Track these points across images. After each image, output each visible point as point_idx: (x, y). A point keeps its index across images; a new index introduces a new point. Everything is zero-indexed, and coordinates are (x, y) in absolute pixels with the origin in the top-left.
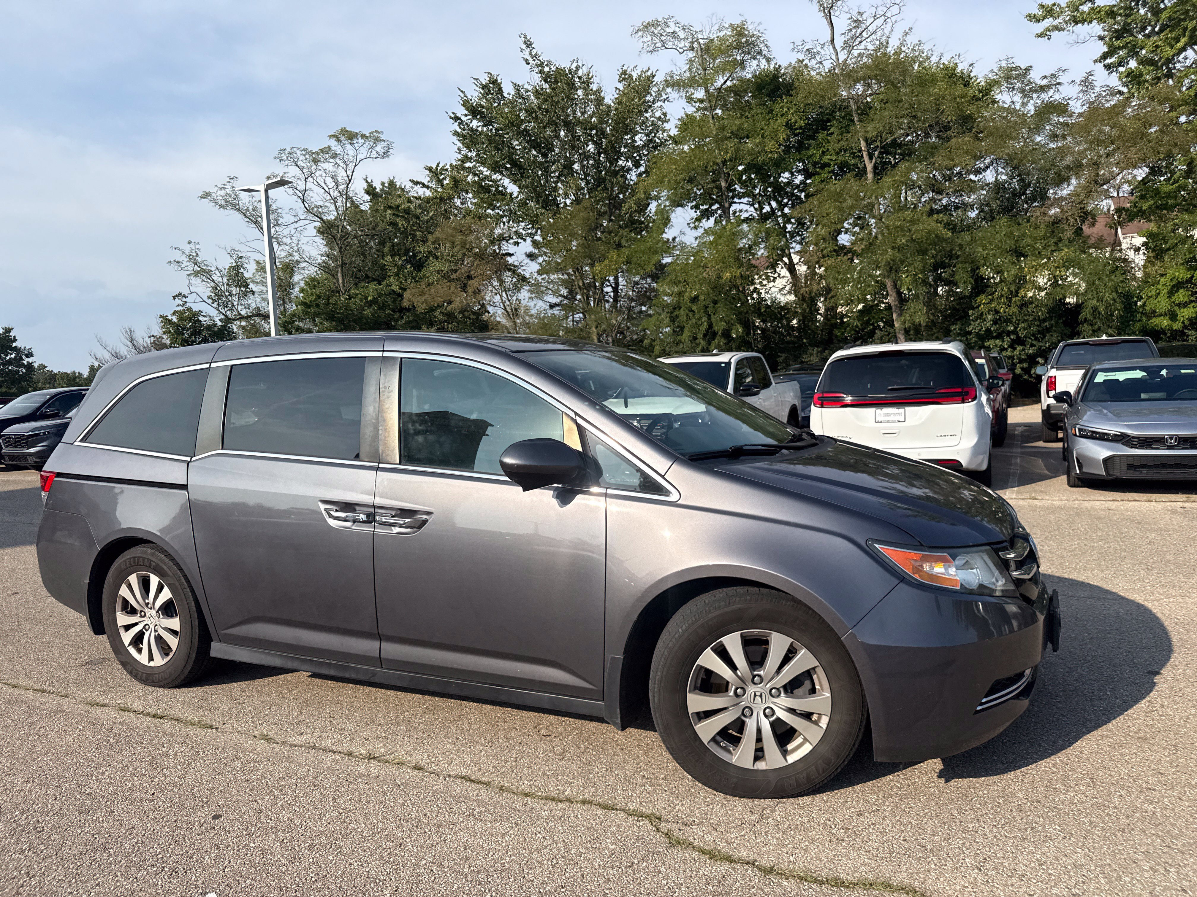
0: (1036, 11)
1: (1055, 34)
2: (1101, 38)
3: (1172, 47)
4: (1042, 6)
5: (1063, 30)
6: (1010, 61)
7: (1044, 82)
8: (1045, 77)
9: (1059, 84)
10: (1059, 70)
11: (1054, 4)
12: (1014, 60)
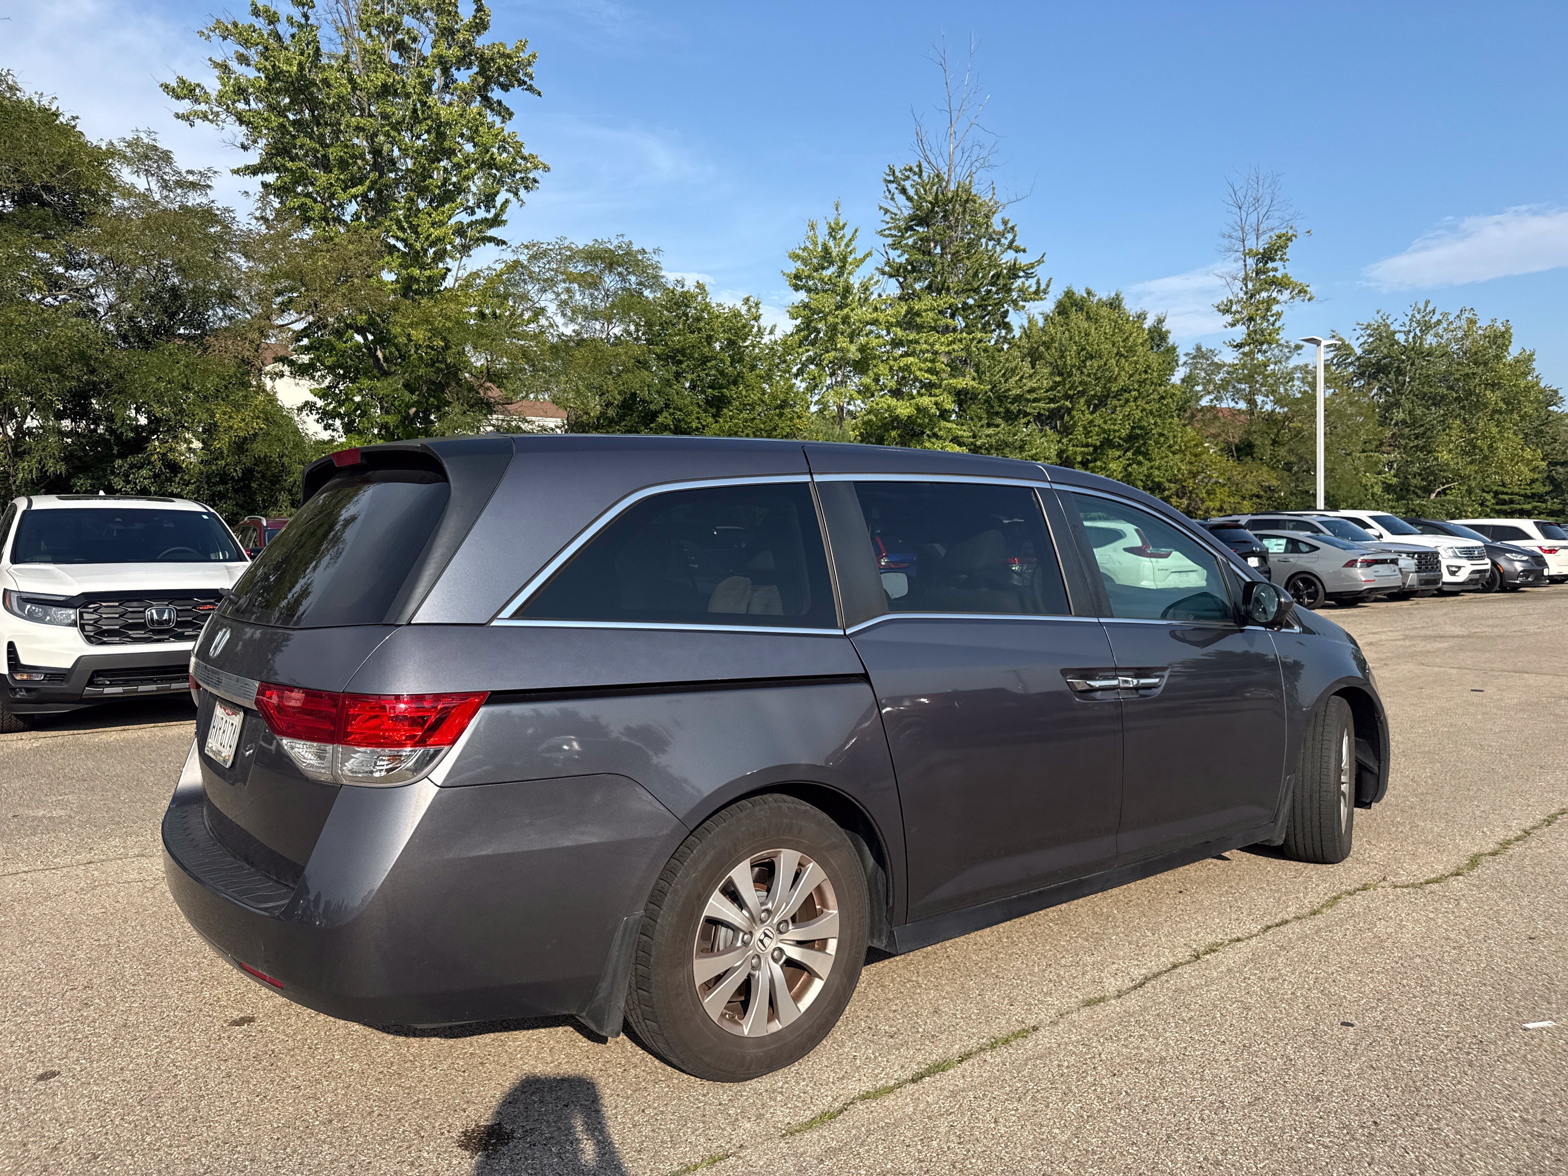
0: (174, 84)
1: (198, 122)
2: (244, 147)
3: (344, 190)
4: (182, 82)
5: (212, 121)
6: (153, 136)
7: (191, 178)
8: (189, 172)
9: (209, 187)
10: (209, 169)
11: (198, 85)
12: (157, 136)
